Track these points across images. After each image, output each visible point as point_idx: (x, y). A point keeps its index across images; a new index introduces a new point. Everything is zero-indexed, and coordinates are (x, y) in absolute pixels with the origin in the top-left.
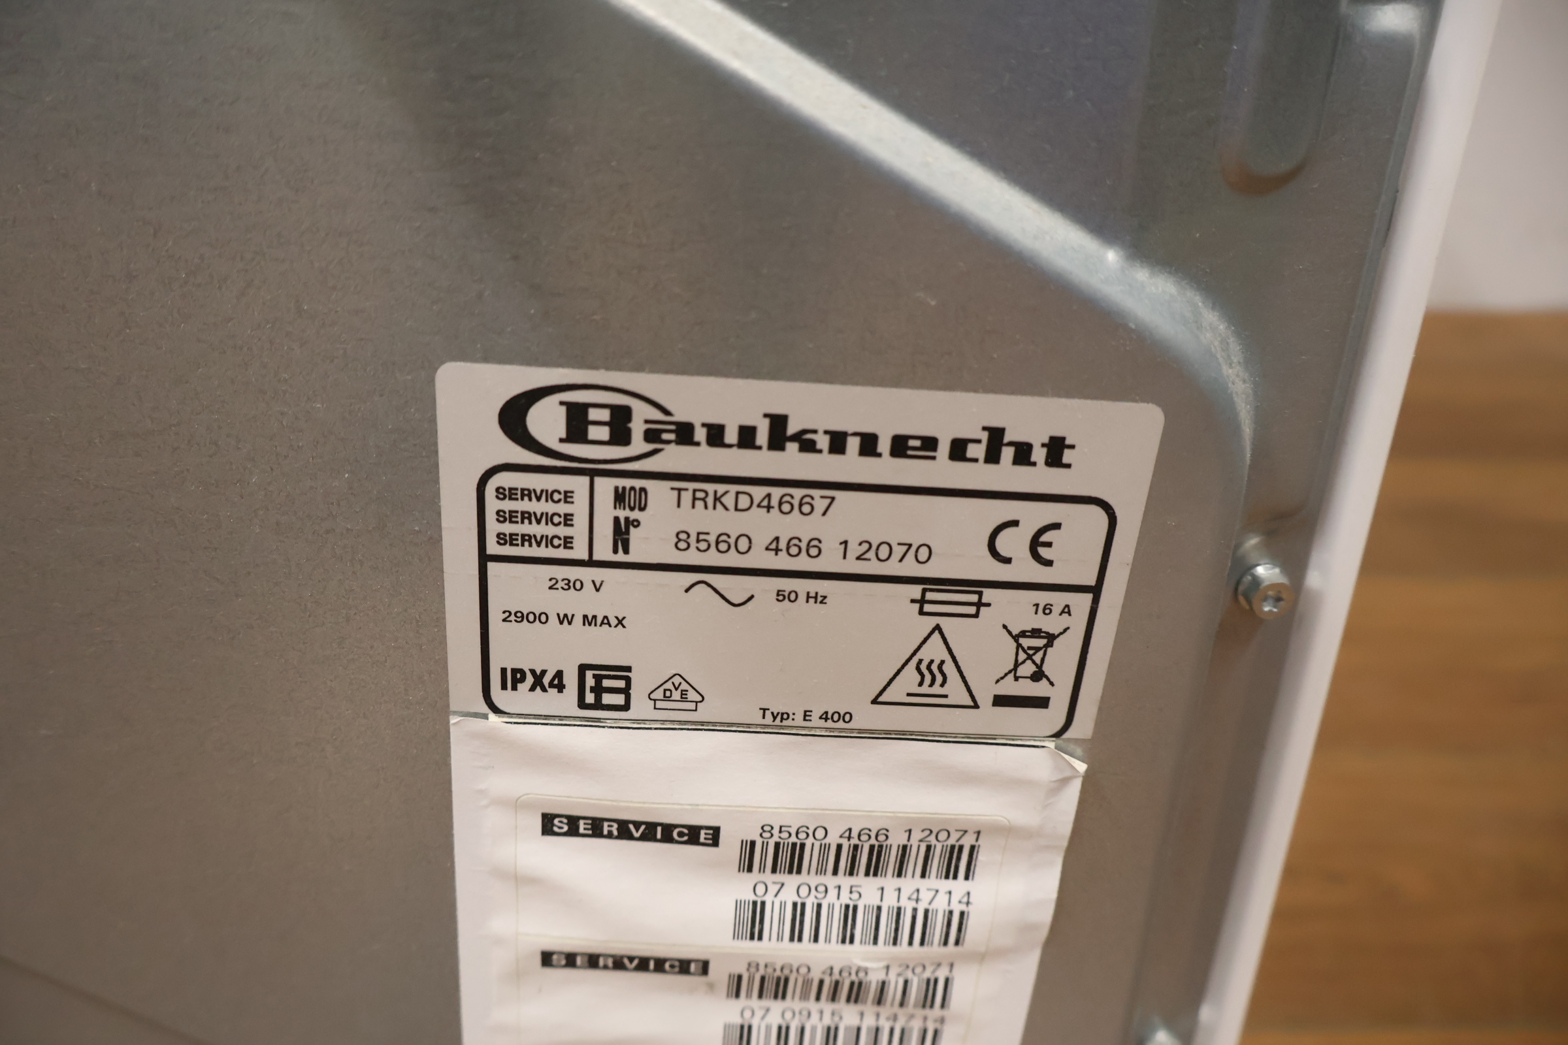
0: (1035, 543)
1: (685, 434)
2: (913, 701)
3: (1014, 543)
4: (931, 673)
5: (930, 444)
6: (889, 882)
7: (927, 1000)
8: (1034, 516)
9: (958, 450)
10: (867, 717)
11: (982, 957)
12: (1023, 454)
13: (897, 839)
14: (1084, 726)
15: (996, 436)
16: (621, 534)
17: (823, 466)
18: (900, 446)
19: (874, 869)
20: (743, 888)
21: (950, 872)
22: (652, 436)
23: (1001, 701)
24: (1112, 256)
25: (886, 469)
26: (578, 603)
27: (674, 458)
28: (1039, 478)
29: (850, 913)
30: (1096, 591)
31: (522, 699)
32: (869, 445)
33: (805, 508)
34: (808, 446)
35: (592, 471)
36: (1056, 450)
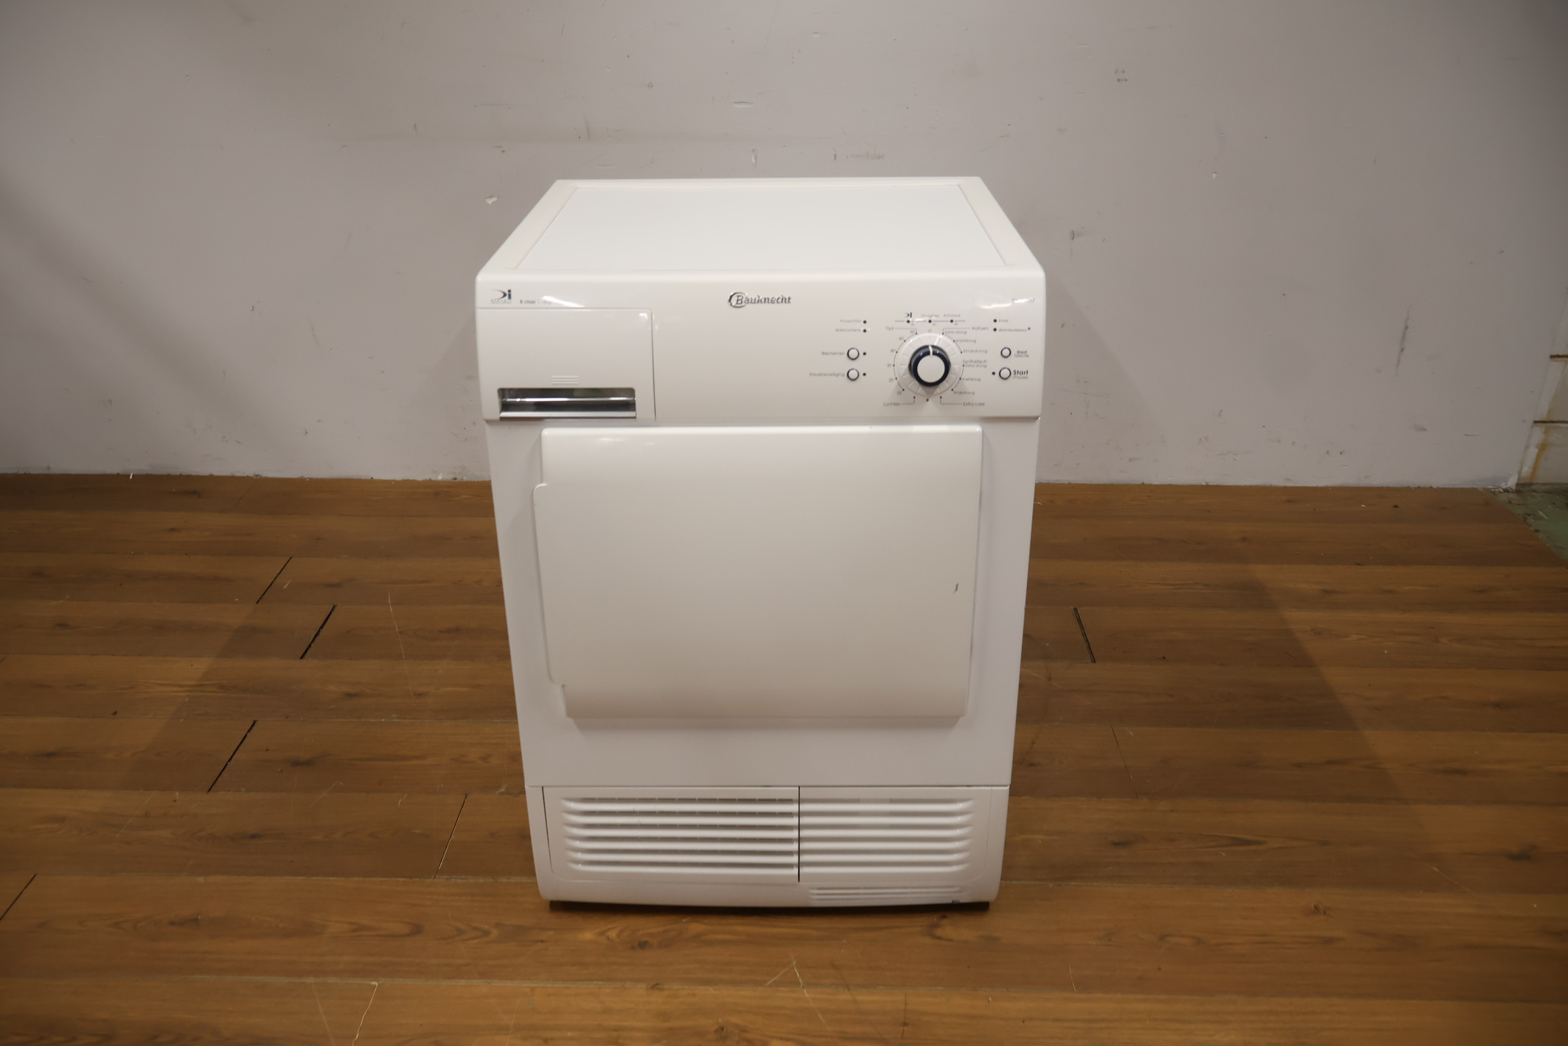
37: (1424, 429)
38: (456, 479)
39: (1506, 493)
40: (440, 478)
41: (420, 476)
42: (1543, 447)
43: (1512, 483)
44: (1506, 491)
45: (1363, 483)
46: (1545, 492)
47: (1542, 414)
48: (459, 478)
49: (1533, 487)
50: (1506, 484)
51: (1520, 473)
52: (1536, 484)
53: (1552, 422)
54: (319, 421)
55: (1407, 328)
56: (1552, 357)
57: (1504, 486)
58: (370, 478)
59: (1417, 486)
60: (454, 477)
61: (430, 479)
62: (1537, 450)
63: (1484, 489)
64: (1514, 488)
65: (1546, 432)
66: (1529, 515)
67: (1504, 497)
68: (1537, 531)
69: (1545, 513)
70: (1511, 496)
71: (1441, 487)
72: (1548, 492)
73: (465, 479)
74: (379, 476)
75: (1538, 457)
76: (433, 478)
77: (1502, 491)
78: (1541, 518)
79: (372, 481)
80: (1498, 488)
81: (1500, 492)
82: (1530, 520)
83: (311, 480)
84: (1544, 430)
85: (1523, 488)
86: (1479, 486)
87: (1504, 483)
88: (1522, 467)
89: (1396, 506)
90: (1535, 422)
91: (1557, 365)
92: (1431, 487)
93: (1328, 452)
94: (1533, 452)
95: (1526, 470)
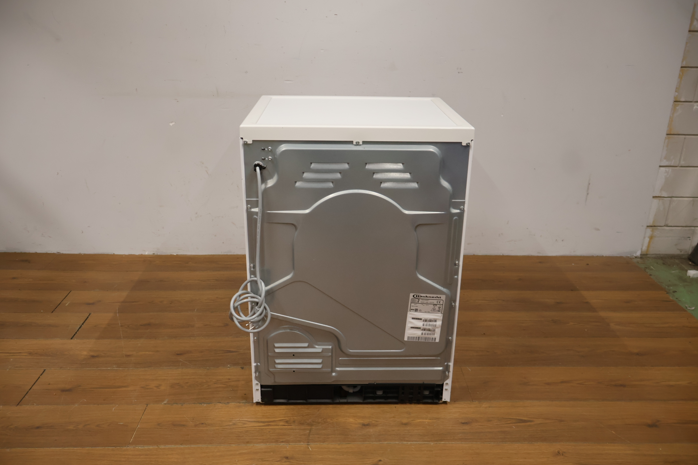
0: (439, 302)
1: (422, 297)
2: (433, 311)
3: (438, 302)
4: (434, 309)
5: (434, 297)
6: (432, 322)
7: (434, 331)
8: (439, 301)
9: (435, 297)
10: (431, 312)
11: (437, 328)
12: (438, 298)
13: (432, 319)
14: (442, 313)
15: (437, 297)
16: (418, 302)
17: (429, 298)
18: (432, 297)
19: (431, 322)
20: (423, 323)
21: (435, 322)
22: (420, 297)
23: (438, 311)
24: (443, 288)
25: (432, 298)
26: (415, 305)
27: (421, 298)
28: (439, 299)
29: (429, 324)
30: (443, 305)
31: (412, 311)
32: (431, 297)
33: (427, 300)
34: (428, 297)
35: (417, 298)
36: (440, 297)
37: (598, 230)
38: (154, 254)
39: (636, 259)
40: (147, 253)
41: (137, 252)
42: (651, 238)
43: (638, 254)
44: (636, 257)
45: (573, 254)
46: (653, 258)
47: (651, 223)
48: (156, 253)
49: (648, 256)
50: (636, 254)
51: (642, 249)
52: (649, 254)
53: (655, 226)
54: (89, 227)
55: (589, 184)
56: (653, 197)
57: (635, 255)
58: (113, 254)
59: (597, 255)
60: (153, 253)
61: (142, 254)
62: (649, 239)
63: (627, 257)
64: (639, 256)
65: (652, 231)
66: (647, 268)
67: (635, 260)
68: (651, 275)
69: (653, 267)
70: (639, 260)
71: (607, 256)
72: (655, 258)
73: (159, 254)
74: (116, 253)
75: (649, 242)
76: (143, 254)
77: (634, 257)
78: (652, 269)
79: (114, 255)
80: (633, 256)
81: (633, 258)
82: (647, 270)
83: (85, 255)
84: (651, 230)
85: (644, 256)
86: (624, 255)
87: (635, 254)
88: (642, 247)
89: (588, 264)
90: (648, 226)
91: (656, 201)
92: (603, 256)
93: (556, 240)
94: (647, 240)
95: (645, 248)
